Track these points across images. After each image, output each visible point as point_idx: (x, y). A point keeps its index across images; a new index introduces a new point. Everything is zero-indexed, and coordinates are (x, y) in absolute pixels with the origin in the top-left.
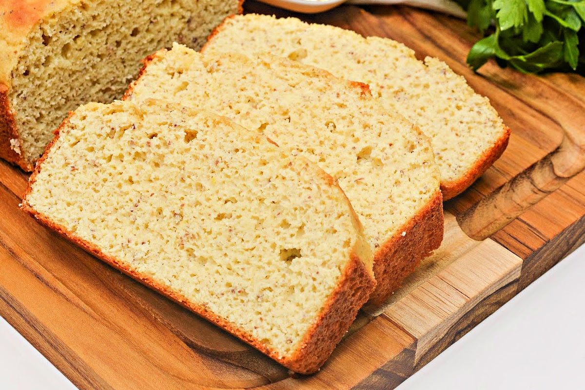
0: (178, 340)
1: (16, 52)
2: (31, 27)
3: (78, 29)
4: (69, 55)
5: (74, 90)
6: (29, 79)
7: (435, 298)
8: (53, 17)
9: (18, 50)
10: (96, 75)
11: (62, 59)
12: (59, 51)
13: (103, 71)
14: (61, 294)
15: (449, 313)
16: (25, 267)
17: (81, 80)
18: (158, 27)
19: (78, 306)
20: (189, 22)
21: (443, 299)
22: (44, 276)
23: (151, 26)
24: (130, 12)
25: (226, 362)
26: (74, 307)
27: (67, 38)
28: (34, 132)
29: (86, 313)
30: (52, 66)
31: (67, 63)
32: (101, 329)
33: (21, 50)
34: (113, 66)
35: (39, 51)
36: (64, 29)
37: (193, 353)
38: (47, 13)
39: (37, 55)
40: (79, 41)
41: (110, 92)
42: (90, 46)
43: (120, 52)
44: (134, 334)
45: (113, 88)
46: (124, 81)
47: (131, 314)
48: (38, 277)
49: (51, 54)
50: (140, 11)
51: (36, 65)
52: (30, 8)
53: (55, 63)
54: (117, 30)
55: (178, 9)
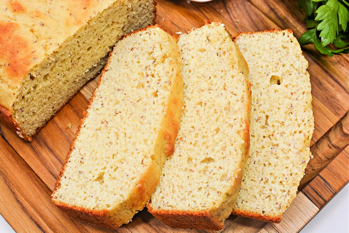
2: (22, 78)
3: (52, 65)
4: (48, 78)
5: (53, 92)
6: (24, 101)
8: (36, 66)
9: (15, 93)
10: (66, 79)
11: (44, 83)
12: (42, 79)
13: (71, 76)
17: (57, 86)
18: (103, 40)
20: (123, 28)
23: (99, 42)
24: (85, 42)
27: (45, 73)
28: (30, 122)
30: (38, 89)
31: (47, 83)
33: (18, 91)
34: (76, 70)
35: (29, 86)
36: (43, 68)
38: (31, 67)
39: (28, 89)
40: (54, 70)
41: (76, 82)
42: (61, 68)
45: (77, 80)
49: (37, 83)
50: (91, 39)
51: (28, 93)
52: (21, 63)
53: (40, 86)
54: (78, 54)
55: (116, 26)
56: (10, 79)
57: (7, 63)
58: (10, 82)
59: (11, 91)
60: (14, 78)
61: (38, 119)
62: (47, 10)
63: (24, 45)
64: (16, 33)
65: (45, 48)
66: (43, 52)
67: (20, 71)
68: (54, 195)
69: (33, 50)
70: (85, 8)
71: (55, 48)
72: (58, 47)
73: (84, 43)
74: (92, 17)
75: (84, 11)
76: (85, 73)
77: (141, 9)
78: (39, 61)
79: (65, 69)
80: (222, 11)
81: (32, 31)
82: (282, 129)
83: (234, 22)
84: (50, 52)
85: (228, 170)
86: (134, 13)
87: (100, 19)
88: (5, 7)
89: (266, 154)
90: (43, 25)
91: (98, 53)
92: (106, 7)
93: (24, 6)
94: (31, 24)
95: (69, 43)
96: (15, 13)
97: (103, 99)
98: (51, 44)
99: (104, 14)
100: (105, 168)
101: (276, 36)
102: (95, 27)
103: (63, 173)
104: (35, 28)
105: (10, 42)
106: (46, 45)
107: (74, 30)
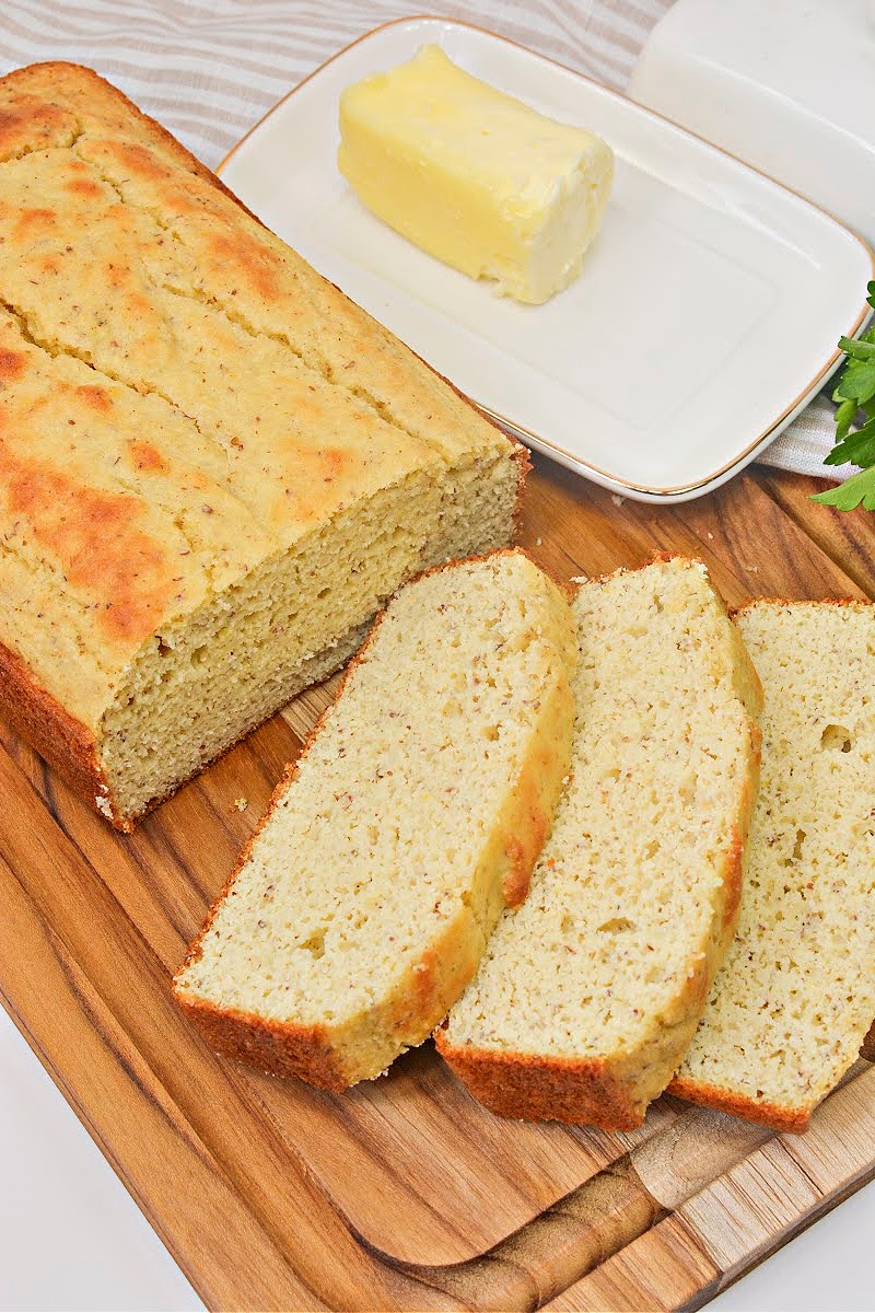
0: (339, 1223)
1: (111, 686)
2: (139, 645)
3: (221, 623)
4: (203, 660)
5: (210, 702)
6: (132, 711)
7: (766, 1189)
8: (180, 618)
9: (115, 682)
10: (249, 670)
11: (191, 669)
12: (188, 658)
13: (263, 662)
14: (161, 1109)
15: (784, 1222)
16: (107, 1042)
17: (222, 686)
18: (364, 576)
19: (186, 1139)
20: (423, 549)
21: (780, 1193)
22: (135, 1066)
23: (353, 578)
24: (317, 571)
25: (412, 1278)
26: (180, 1142)
27: (198, 640)
28: (137, 778)
29: (198, 1155)
30: (172, 683)
31: (199, 672)
32: (220, 1193)
33: (122, 680)
34: (279, 649)
35: (152, 670)
36: (196, 627)
37: (360, 1252)
38: (167, 617)
39: (149, 678)
40: (222, 638)
41: (274, 684)
42: (242, 635)
43: (296, 628)
44: (271, 1193)
45: (279, 679)
46: (299, 664)
47: (270, 1153)
48: (127, 1067)
49: (173, 667)
50: (334, 566)
51: (147, 691)
52: (141, 605)
53: (180, 678)
54: (292, 602)
55: (403, 539)
56: (107, 644)
57: (104, 602)
58: (104, 653)
59: (102, 677)
60: (117, 643)
61: (158, 772)
62: (226, 473)
63: (156, 558)
64: (137, 524)
65: (209, 574)
66: (203, 582)
67: (135, 625)
68: (180, 977)
69: (177, 576)
70: (328, 480)
71: (233, 576)
72: (243, 574)
73: (313, 574)
74: (345, 507)
75: (325, 485)
76: (304, 662)
77: (479, 502)
78: (188, 606)
79: (250, 641)
80: (711, 536)
81: (179, 524)
82: (837, 873)
83: (741, 571)
84: (221, 585)
85: (669, 956)
86: (460, 511)
87: (363, 514)
88: (115, 453)
89: (785, 938)
90: (211, 511)
91: (346, 609)
92: (386, 484)
93: (165, 458)
94: (178, 507)
95: (274, 569)
96: (141, 474)
97: (345, 737)
98: (227, 564)
99: (377, 504)
100: (330, 918)
101: (853, 617)
102: (349, 536)
103: (212, 923)
104: (188, 518)
105: (117, 547)
106: (213, 566)
107: (293, 533)
